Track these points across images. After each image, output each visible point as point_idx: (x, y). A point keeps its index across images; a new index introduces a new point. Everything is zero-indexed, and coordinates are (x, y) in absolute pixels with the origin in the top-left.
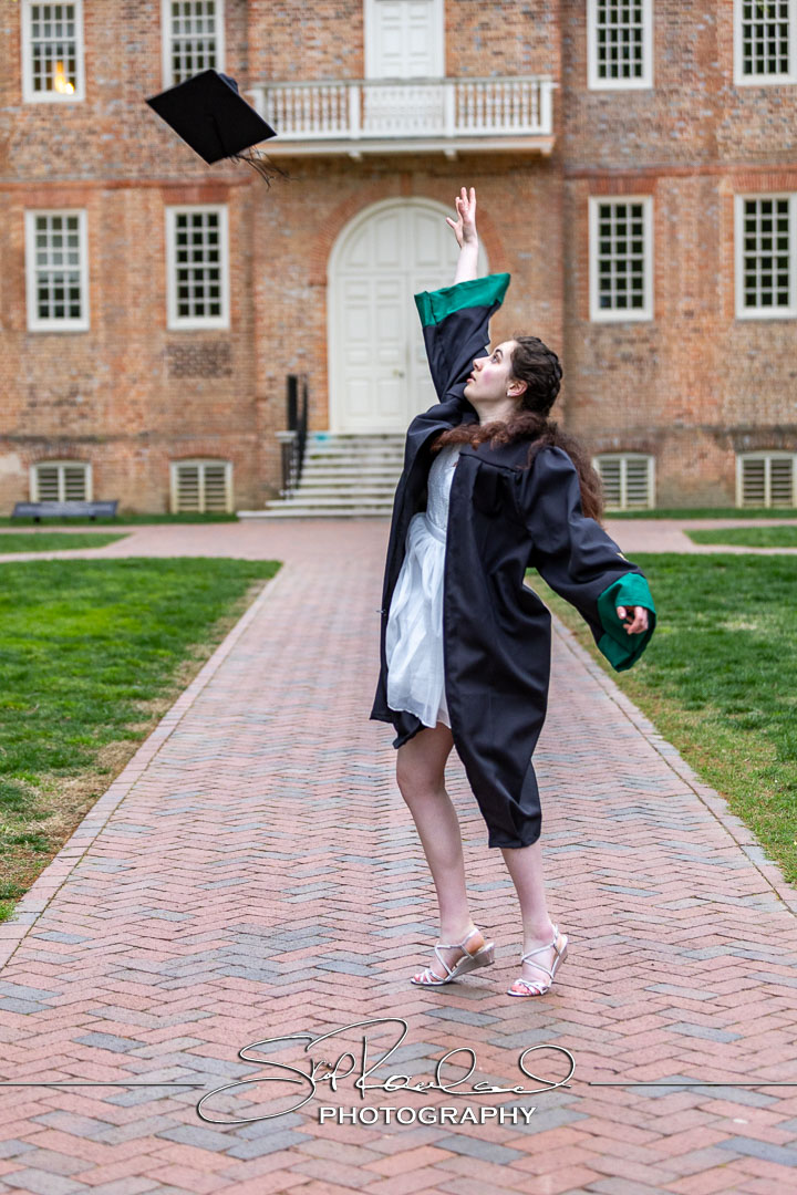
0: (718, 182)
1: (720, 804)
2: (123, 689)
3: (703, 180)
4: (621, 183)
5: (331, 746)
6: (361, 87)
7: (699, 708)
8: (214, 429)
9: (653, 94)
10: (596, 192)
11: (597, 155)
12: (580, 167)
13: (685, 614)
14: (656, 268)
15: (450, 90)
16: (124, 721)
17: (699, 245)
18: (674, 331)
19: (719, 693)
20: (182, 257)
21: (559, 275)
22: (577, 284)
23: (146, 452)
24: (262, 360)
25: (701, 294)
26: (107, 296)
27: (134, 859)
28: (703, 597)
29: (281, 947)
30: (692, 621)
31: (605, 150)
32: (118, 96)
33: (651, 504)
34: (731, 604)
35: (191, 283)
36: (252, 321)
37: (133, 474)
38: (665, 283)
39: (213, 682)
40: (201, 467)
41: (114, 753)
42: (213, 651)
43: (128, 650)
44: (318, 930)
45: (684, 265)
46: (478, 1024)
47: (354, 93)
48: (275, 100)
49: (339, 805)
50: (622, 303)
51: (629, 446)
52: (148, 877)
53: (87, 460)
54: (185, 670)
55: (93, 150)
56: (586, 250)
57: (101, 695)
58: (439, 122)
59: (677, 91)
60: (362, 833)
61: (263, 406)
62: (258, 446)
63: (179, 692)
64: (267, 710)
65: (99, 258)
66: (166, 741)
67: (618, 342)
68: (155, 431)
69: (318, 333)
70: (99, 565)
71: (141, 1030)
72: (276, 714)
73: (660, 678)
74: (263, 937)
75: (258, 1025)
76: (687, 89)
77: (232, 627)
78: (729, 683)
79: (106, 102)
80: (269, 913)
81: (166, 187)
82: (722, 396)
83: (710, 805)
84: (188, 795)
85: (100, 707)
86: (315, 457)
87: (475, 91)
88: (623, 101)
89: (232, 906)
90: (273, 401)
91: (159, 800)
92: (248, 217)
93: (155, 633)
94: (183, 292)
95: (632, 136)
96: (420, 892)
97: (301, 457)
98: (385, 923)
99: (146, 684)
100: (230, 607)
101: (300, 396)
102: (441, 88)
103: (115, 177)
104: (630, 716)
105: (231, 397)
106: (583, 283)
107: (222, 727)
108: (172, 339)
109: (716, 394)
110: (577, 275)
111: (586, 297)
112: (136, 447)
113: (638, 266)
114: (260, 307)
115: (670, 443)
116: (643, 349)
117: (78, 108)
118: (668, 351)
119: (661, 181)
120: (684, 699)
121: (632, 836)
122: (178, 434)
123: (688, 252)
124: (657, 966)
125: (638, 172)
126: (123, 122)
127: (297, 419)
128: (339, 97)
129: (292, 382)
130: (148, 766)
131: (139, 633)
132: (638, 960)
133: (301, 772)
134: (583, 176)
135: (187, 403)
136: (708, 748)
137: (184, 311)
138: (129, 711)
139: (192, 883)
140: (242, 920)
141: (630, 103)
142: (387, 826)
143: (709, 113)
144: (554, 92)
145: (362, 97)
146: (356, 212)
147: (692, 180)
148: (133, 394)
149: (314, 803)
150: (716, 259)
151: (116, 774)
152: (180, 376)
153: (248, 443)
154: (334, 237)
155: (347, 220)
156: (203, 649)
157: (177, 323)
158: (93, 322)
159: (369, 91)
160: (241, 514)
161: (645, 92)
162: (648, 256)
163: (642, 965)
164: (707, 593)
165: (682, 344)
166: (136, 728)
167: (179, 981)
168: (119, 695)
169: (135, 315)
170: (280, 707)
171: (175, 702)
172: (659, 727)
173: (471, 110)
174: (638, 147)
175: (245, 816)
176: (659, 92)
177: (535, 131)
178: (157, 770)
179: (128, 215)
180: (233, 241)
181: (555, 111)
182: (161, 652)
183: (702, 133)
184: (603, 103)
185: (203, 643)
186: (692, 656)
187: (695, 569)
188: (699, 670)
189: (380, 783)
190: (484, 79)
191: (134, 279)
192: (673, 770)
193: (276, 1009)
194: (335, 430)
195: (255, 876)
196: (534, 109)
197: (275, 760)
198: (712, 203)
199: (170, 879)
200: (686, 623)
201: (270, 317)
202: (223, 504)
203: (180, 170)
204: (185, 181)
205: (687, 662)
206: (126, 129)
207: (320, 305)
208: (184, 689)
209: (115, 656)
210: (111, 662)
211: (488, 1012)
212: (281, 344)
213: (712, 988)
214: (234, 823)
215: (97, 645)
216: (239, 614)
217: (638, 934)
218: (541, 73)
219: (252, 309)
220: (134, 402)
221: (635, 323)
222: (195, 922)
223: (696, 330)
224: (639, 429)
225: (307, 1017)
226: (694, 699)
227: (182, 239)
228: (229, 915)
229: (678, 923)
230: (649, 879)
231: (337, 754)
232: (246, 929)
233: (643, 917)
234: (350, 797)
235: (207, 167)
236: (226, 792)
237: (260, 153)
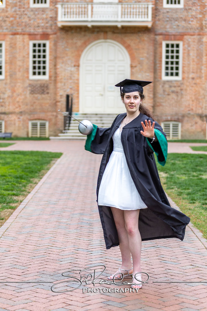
0: (203, 38)
1: (200, 234)
2: (10, 192)
3: (198, 37)
4: (173, 37)
5: (75, 212)
6: (92, 5)
7: (194, 203)
8: (43, 111)
9: (183, 10)
10: (165, 39)
11: (165, 28)
12: (160, 31)
13: (190, 172)
14: (183, 64)
15: (120, 6)
16: (10, 203)
17: (197, 57)
18: (188, 84)
19: (200, 198)
20: (34, 57)
21: (152, 65)
22: (158, 68)
23: (22, 118)
24: (58, 90)
25: (197, 73)
26: (10, 69)
27: (10, 248)
28: (195, 167)
29: (56, 279)
30: (192, 175)
31: (168, 27)
32: (16, 6)
33: (180, 138)
34: (204, 170)
35: (37, 65)
36: (56, 77)
37: (17, 124)
38: (186, 69)
39: (39, 191)
40: (39, 123)
41: (6, 213)
42: (39, 181)
43: (12, 180)
45: (192, 63)
46: (120, 306)
47: (90, 7)
48: (65, 8)
49: (77, 232)
50: (172, 74)
51: (173, 119)
52: (14, 254)
53: (3, 120)
54: (30, 187)
55: (7, 23)
56: (161, 58)
57: (3, 194)
58: (116, 16)
59: (191, 9)
60: (84, 241)
61: (58, 104)
62: (56, 116)
63: (28, 194)
64: (56, 200)
65: (8, 56)
66: (23, 209)
67: (171, 87)
68: (24, 111)
69: (76, 81)
70: (5, 153)
71: (8, 306)
72: (58, 201)
73: (182, 193)
74: (50, 275)
75: (47, 305)
76: (194, 8)
77: (46, 173)
78: (203, 195)
79: (12, 8)
80: (53, 267)
81: (30, 35)
82: (203, 105)
83: (197, 234)
84: (29, 227)
85: (2, 198)
86: (74, 120)
87: (128, 7)
88: (174, 11)
89: (41, 264)
90: (61, 102)
91: (19, 229)
92: (55, 44)
93: (21, 175)
94: (34, 68)
95: (177, 22)
96: (102, 261)
97: (70, 120)
99: (17, 191)
100: (45, 167)
101: (70, 101)
102: (117, 6)
103: (14, 31)
105: (48, 101)
106: (160, 68)
107: (41, 205)
108: (31, 82)
109: (201, 104)
110: (158, 65)
111: (161, 72)
112: (18, 116)
113: (177, 63)
114: (58, 73)
115: (186, 119)
116: (178, 89)
117: (3, 10)
118: (186, 90)
119: (185, 37)
120: (189, 200)
121: (171, 244)
122: (31, 112)
123: (193, 59)
124: (179, 288)
125: (178, 34)
126: (17, 14)
127: (69, 108)
128: (85, 8)
129: (68, 97)
130: (16, 217)
131: (16, 174)
132: (173, 286)
133: (65, 221)
134: (161, 34)
135: (35, 103)
136: (196, 216)
137: (34, 73)
138: (11, 199)
139: (28, 256)
140: (44, 269)
141: (176, 12)
142: (92, 239)
143: (201, 16)
144: (152, 8)
145: (92, 8)
146: (89, 44)
147: (195, 37)
148: (18, 99)
149: (69, 231)
150: (202, 62)
151: (6, 220)
152: (33, 94)
153: (53, 115)
154: (82, 51)
155: (86, 46)
156: (36, 180)
157: (32, 77)
158: (6, 76)
159: (94, 6)
160: (51, 138)
161: (181, 9)
162: (180, 60)
163: (174, 288)
164: (197, 166)
165: (191, 88)
166: (13, 205)
167: (22, 289)
168: (9, 194)
169: (19, 75)
171: (26, 197)
173: (126, 13)
174: (178, 26)
175: (46, 234)
176: (186, 9)
177: (146, 20)
178: (19, 219)
179: (18, 43)
180: (50, 52)
181: (153, 14)
182: (23, 181)
183: (199, 22)
184: (168, 12)
185: (36, 178)
186: (192, 186)
187: (193, 158)
188: (194, 191)
189: (90, 225)
190: (131, 3)
191: (19, 63)
193: (53, 300)
194: (81, 112)
195: (49, 255)
196: (146, 13)
197: (57, 216)
198: (201, 44)
199: (21, 255)
200: (190, 175)
201: (61, 76)
202: (45, 134)
203: (34, 29)
204: (36, 33)
205: (190, 188)
206: (18, 16)
207: (77, 73)
208: (29, 193)
209: (8, 182)
210: (7, 183)
211: (123, 303)
212: (65, 85)
213: (197, 296)
214: (43, 237)
215: (3, 178)
216: (48, 169)
217: (173, 277)
218: (148, 2)
219: (56, 73)
220: (18, 102)
221: (176, 81)
222: (28, 269)
223: (195, 84)
224: (177, 114)
225: (63, 303)
226: (192, 200)
227: (34, 51)
228: (40, 267)
229: (185, 274)
230: (177, 259)
231: (77, 215)
232: (45, 272)
233: (175, 272)
234: (81, 229)
235: (43, 29)
236: (41, 227)
237: (60, 25)
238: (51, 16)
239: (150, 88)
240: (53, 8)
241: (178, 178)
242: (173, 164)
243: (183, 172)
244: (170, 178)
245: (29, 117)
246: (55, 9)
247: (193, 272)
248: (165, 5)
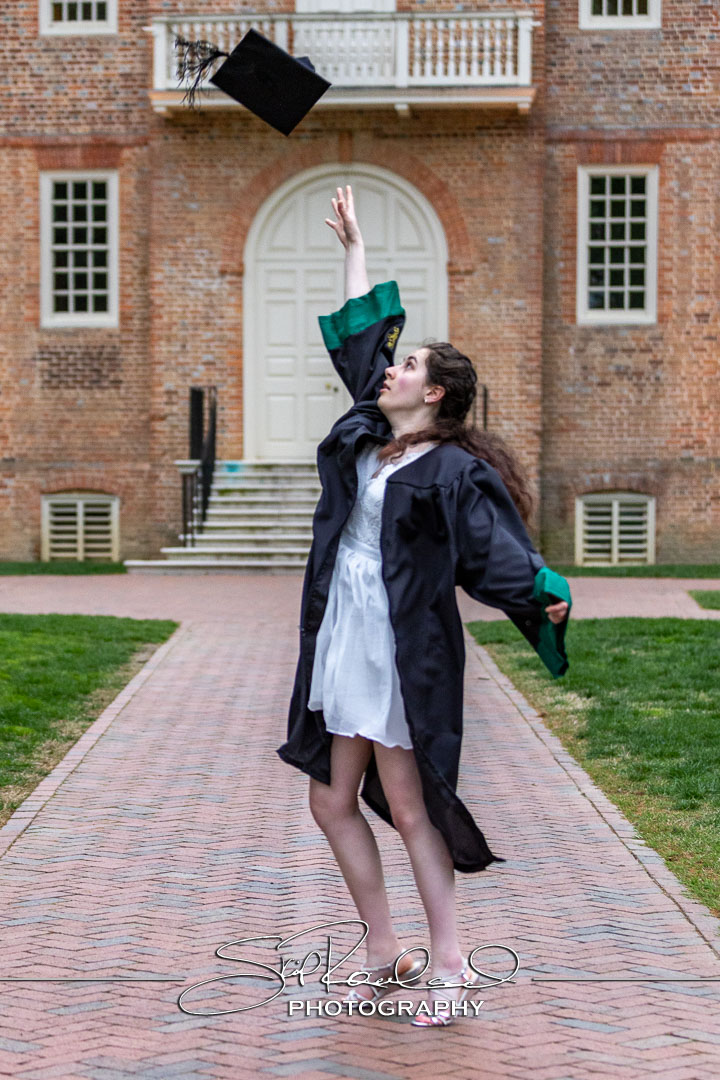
4: (618, 149)
5: (227, 846)
6: (289, 22)
7: (693, 807)
8: (97, 455)
9: (661, 35)
10: (588, 160)
11: (588, 114)
12: (567, 128)
13: (683, 692)
14: (661, 257)
15: (403, 28)
17: (717, 230)
20: (60, 236)
21: (537, 264)
22: (561, 277)
23: (12, 482)
24: (159, 369)
25: (718, 292)
30: (691, 702)
31: (598, 108)
33: (651, 557)
35: (71, 270)
36: (148, 318)
38: (671, 276)
40: (80, 502)
42: (84, 729)
44: (195, 1065)
45: (697, 254)
47: (282, 30)
49: (231, 917)
50: (617, 302)
51: (623, 485)
56: (573, 235)
58: (388, 68)
59: (691, 33)
61: (158, 426)
62: (153, 477)
64: (148, 801)
66: (19, 836)
67: (612, 351)
68: (23, 457)
69: (231, 335)
76: (704, 30)
77: (111, 700)
80: (136, 1044)
81: (40, 147)
83: (698, 925)
84: (42, 902)
86: (223, 492)
87: (435, 30)
89: (90, 1035)
90: (173, 420)
91: (7, 907)
92: (144, 186)
93: (11, 705)
94: (60, 281)
95: (634, 89)
97: (207, 492)
98: (280, 1058)
101: (207, 414)
102: (392, 25)
104: (604, 815)
105: (119, 415)
106: (569, 276)
108: (47, 339)
110: (562, 265)
111: (573, 294)
113: (638, 255)
114: (158, 301)
115: (676, 480)
116: (643, 361)
118: (674, 363)
119: (671, 148)
120: (675, 796)
121: (597, 961)
122: (50, 462)
123: (702, 237)
125: (642, 135)
127: (203, 443)
129: (197, 396)
133: (186, 875)
134: (571, 140)
135: (63, 422)
137: (61, 305)
139: (41, 1006)
140: (101, 1051)
141: (632, 47)
144: (534, 31)
145: (291, 34)
146: (280, 183)
147: (710, 147)
152: (56, 387)
153: (141, 473)
154: (253, 213)
156: (71, 726)
157: (52, 320)
159: (299, 27)
161: (651, 33)
162: (651, 242)
165: (694, 355)
170: (166, 798)
171: (33, 791)
172: (641, 830)
173: (429, 54)
174: (641, 103)
176: (668, 35)
177: (509, 80)
178: (7, 872)
180: (124, 216)
181: (535, 57)
182: (19, 729)
184: (598, 47)
185: (72, 719)
186: (688, 744)
187: (700, 638)
189: (285, 891)
190: (446, 15)
192: (655, 882)
194: (250, 459)
195: (120, 1001)
196: (510, 54)
197: (156, 861)
200: (684, 703)
201: (170, 313)
202: (108, 550)
203: (58, 125)
204: (65, 139)
207: (235, 301)
212: (184, 348)
214: (98, 936)
216: (120, 685)
218: (520, 7)
219: (148, 303)
221: (634, 327)
222: (42, 1053)
223: (711, 337)
224: (636, 462)
226: (687, 796)
227: (60, 214)
228: (85, 1045)
230: (616, 1013)
231: (233, 856)
232: (106, 1063)
233: (605, 1058)
234: (248, 907)
235: (93, 122)
236: (91, 899)
237: (160, 105)
238: (127, 69)
239: (530, 360)
240: (134, 37)
241: (636, 713)
242: (620, 661)
243: (655, 690)
244: (603, 714)
245: (40, 480)
246: (141, 43)
247: (673, 1060)
248: (587, 20)
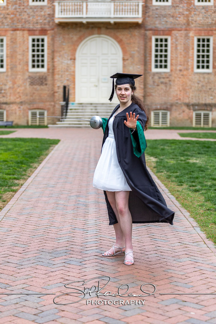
0: (189, 33)
1: (187, 214)
2: (11, 176)
3: (185, 32)
4: (161, 32)
5: (72, 195)
6: (87, 3)
7: (182, 185)
8: (42, 101)
9: (171, 7)
10: (154, 34)
11: (155, 24)
12: (150, 27)
13: (178, 157)
14: (171, 57)
15: (112, 4)
16: (11, 186)
17: (184, 50)
18: (176, 75)
19: (187, 181)
20: (33, 51)
21: (143, 58)
22: (148, 61)
23: (22, 107)
24: (56, 81)
25: (184, 65)
26: (11, 62)
27: (11, 228)
28: (183, 152)
29: (54, 256)
30: (180, 159)
31: (157, 23)
32: (16, 4)
33: (168, 125)
34: (191, 155)
35: (36, 58)
36: (53, 70)
37: (18, 113)
38: (174, 61)
39: (38, 175)
40: (38, 112)
41: (7, 195)
42: (39, 166)
43: (13, 165)
44: (66, 251)
45: (179, 56)
46: (113, 281)
47: (85, 4)
48: (61, 6)
49: (73, 213)
50: (161, 67)
51: (162, 108)
52: (15, 233)
53: (4, 109)
54: (30, 171)
55: (8, 20)
56: (151, 51)
57: (5, 178)
58: (109, 13)
59: (178, 6)
60: (80, 221)
61: (56, 94)
62: (54, 106)
63: (28, 177)
64: (54, 183)
65: (9, 51)
66: (23, 192)
67: (160, 78)
68: (24, 101)
69: (72, 74)
70: (6, 140)
71: (10, 281)
72: (56, 185)
73: (170, 176)
74: (49, 253)
75: (46, 281)
76: (181, 6)
77: (45, 158)
78: (190, 178)
79: (12, 6)
80: (51, 245)
81: (29, 30)
82: (190, 94)
83: (184, 214)
84: (29, 209)
85: (4, 182)
86: (71, 109)
87: (120, 5)
88: (162, 8)
89: (40, 243)
90: (59, 93)
91: (20, 210)
92: (53, 39)
93: (21, 160)
94: (33, 61)
95: (165, 19)
96: (97, 239)
97: (67, 109)
98: (86, 249)
99: (18, 175)
100: (44, 153)
101: (67, 92)
102: (109, 3)
103: (14, 27)
105: (47, 92)
106: (150, 61)
107: (40, 188)
108: (30, 74)
109: (188, 94)
110: (148, 58)
111: (151, 65)
112: (19, 106)
113: (166, 56)
114: (56, 66)
115: (174, 107)
116: (167, 80)
117: (4, 7)
118: (174, 81)
119: (173, 32)
120: (177, 182)
122: (31, 102)
123: (181, 52)
124: (168, 264)
125: (166, 29)
126: (17, 12)
127: (66, 98)
128: (80, 5)
129: (65, 88)
130: (17, 200)
131: (17, 160)
132: (162, 262)
133: (63, 202)
134: (151, 30)
135: (34, 93)
136: (184, 197)
137: (33, 66)
138: (13, 183)
139: (28, 235)
140: (43, 247)
141: (165, 9)
142: (88, 219)
143: (187, 13)
144: (143, 5)
145: (87, 5)
146: (84, 38)
147: (182, 32)
148: (18, 90)
149: (66, 212)
150: (188, 55)
151: (8, 202)
152: (32, 85)
153: (51, 105)
154: (78, 46)
155: (82, 41)
156: (35, 165)
157: (31, 70)
158: (7, 69)
159: (89, 4)
160: (49, 126)
161: (169, 6)
162: (169, 53)
163: (164, 263)
164: (184, 151)
165: (178, 79)
166: (15, 188)
167: (23, 266)
168: (10, 178)
169: (19, 67)
171: (26, 181)
172: (170, 191)
173: (118, 10)
174: (166, 22)
175: (45, 215)
176: (173, 6)
177: (137, 16)
178: (20, 201)
179: (18, 38)
180: (48, 46)
181: (143, 11)
182: (23, 165)
183: (186, 18)
184: (157, 9)
185: (36, 163)
186: (180, 170)
187: (181, 144)
188: (182, 174)
189: (86, 206)
190: (122, 1)
191: (19, 57)
192: (173, 203)
193: (52, 275)
194: (77, 101)
195: (47, 234)
196: (137, 10)
197: (55, 198)
198: (188, 39)
199: (22, 234)
200: (178, 160)
201: (59, 69)
202: (44, 123)
203: (33, 26)
204: (35, 29)
205: (178, 171)
206: (18, 14)
207: (73, 65)
208: (29, 177)
209: (9, 167)
210: (8, 168)
211: (116, 278)
212: (62, 77)
213: (184, 271)
214: (42, 217)
215: (4, 163)
216: (47, 155)
217: (162, 254)
219: (53, 66)
220: (19, 93)
221: (165, 73)
222: (29, 248)
223: (182, 75)
224: (165, 103)
225: (61, 278)
226: (180, 182)
227: (33, 46)
228: (39, 246)
229: (174, 251)
230: (166, 237)
231: (74, 197)
232: (44, 250)
233: (164, 249)
234: (77, 210)
235: (41, 25)
236: (40, 208)
237: (57, 21)
238: (49, 13)
239: (141, 79)
240: (50, 6)
241: (167, 162)
242: (163, 149)
243: (171, 156)
244: (159, 162)
245: (29, 107)
246: (52, 7)
247: (180, 249)
248: (155, 3)
